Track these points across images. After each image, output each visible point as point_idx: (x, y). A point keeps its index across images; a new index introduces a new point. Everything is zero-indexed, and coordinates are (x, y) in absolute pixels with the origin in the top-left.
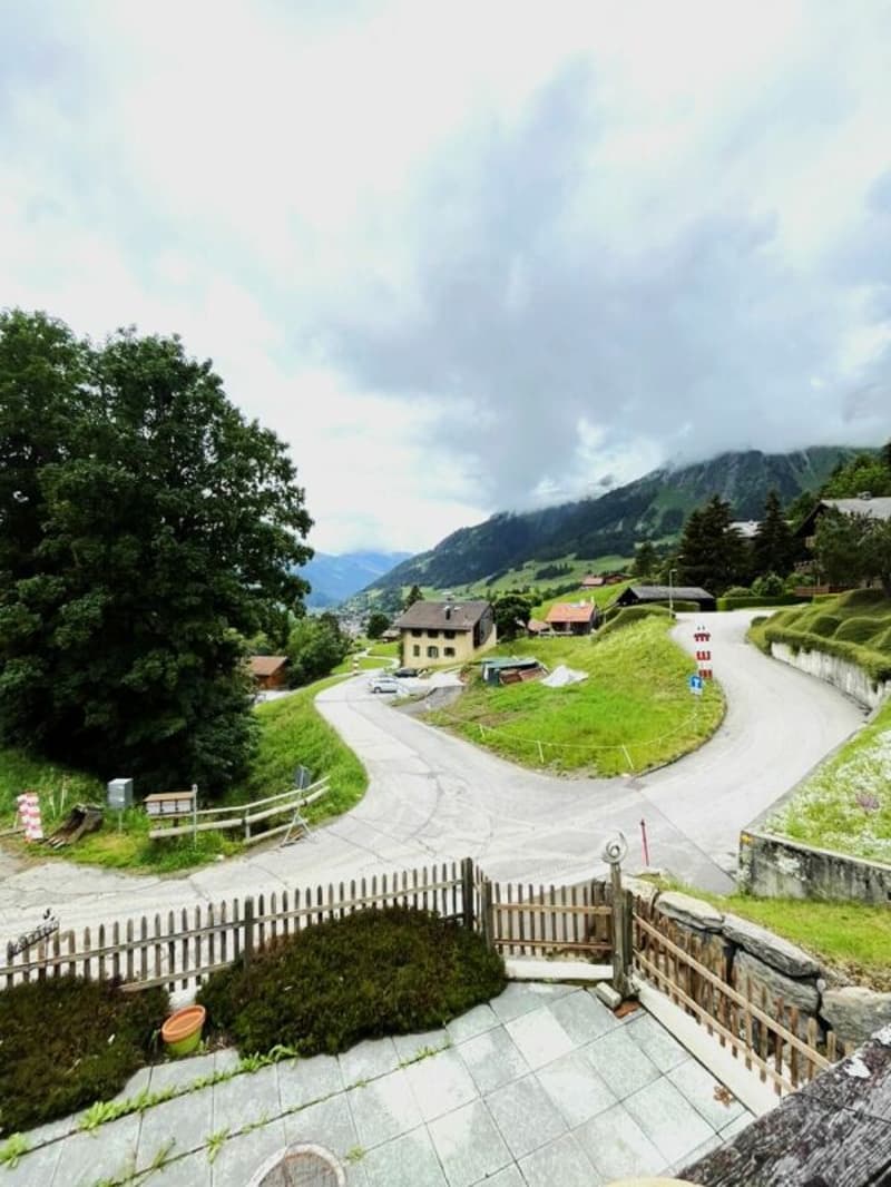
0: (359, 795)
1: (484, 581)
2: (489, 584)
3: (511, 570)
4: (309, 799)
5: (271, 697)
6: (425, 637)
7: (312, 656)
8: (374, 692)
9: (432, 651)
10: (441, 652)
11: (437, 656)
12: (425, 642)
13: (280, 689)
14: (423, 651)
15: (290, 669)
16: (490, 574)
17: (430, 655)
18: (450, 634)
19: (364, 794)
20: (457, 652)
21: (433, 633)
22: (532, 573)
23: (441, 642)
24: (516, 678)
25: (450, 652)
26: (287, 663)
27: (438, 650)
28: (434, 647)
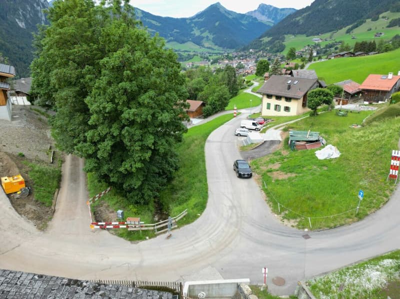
0: (199, 215)
1: (345, 29)
2: (348, 32)
3: (369, 20)
4: (177, 220)
5: (196, 122)
6: (274, 99)
7: (215, 101)
8: (237, 135)
9: (277, 107)
10: (282, 109)
11: (280, 111)
12: (273, 102)
13: (200, 118)
14: (272, 107)
15: (204, 108)
16: (351, 24)
17: (276, 109)
18: (288, 99)
19: (201, 214)
20: (291, 110)
21: (279, 98)
22: (386, 22)
23: (283, 103)
24: (304, 147)
25: (287, 109)
26: (203, 105)
27: (280, 107)
28: (279, 105)
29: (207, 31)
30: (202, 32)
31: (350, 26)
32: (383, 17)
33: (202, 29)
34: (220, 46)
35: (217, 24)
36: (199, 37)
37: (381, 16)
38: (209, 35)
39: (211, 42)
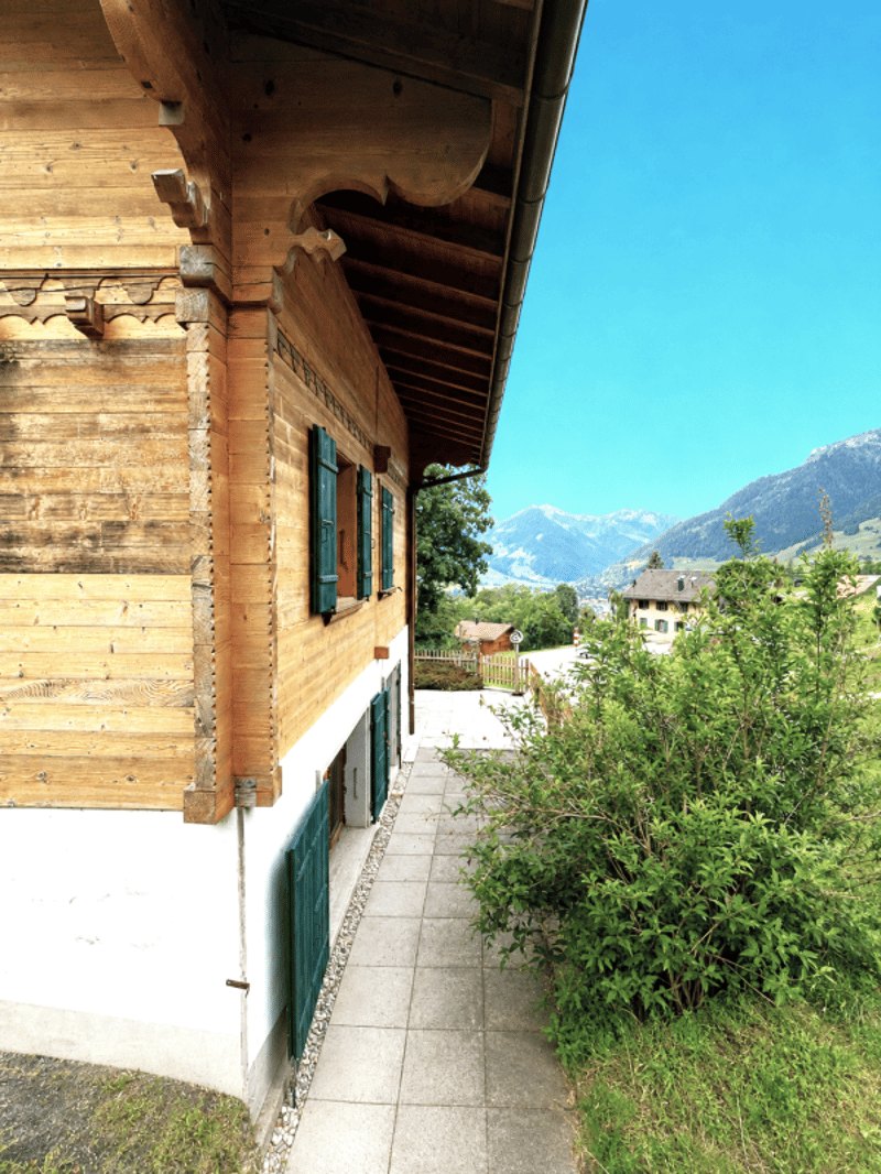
1: (792, 549)
2: (800, 552)
3: (838, 534)
6: (652, 609)
9: (660, 625)
10: (672, 627)
11: (666, 631)
12: (652, 614)
14: (651, 625)
16: (803, 540)
17: (658, 628)
18: (682, 606)
23: (671, 616)
25: (680, 626)
27: (666, 623)
28: (663, 621)
29: (521, 549)
30: (511, 551)
31: (803, 544)
32: (867, 529)
33: (512, 546)
34: (546, 575)
35: (539, 537)
36: (505, 559)
37: (862, 526)
38: (524, 555)
39: (528, 568)
